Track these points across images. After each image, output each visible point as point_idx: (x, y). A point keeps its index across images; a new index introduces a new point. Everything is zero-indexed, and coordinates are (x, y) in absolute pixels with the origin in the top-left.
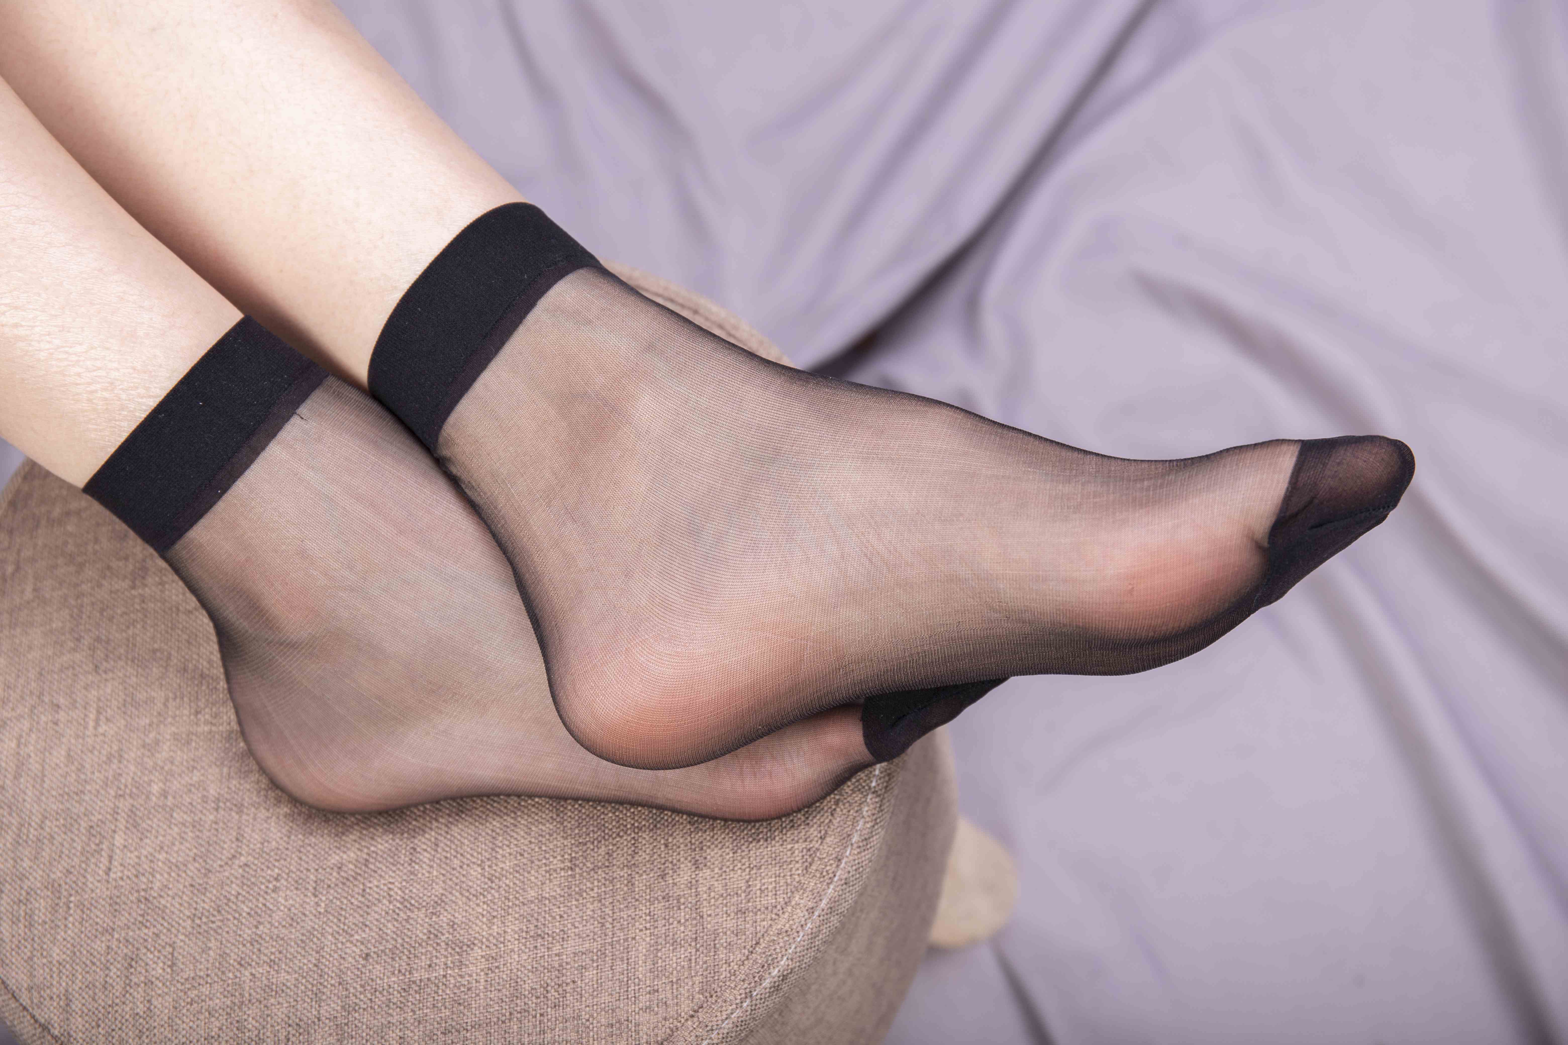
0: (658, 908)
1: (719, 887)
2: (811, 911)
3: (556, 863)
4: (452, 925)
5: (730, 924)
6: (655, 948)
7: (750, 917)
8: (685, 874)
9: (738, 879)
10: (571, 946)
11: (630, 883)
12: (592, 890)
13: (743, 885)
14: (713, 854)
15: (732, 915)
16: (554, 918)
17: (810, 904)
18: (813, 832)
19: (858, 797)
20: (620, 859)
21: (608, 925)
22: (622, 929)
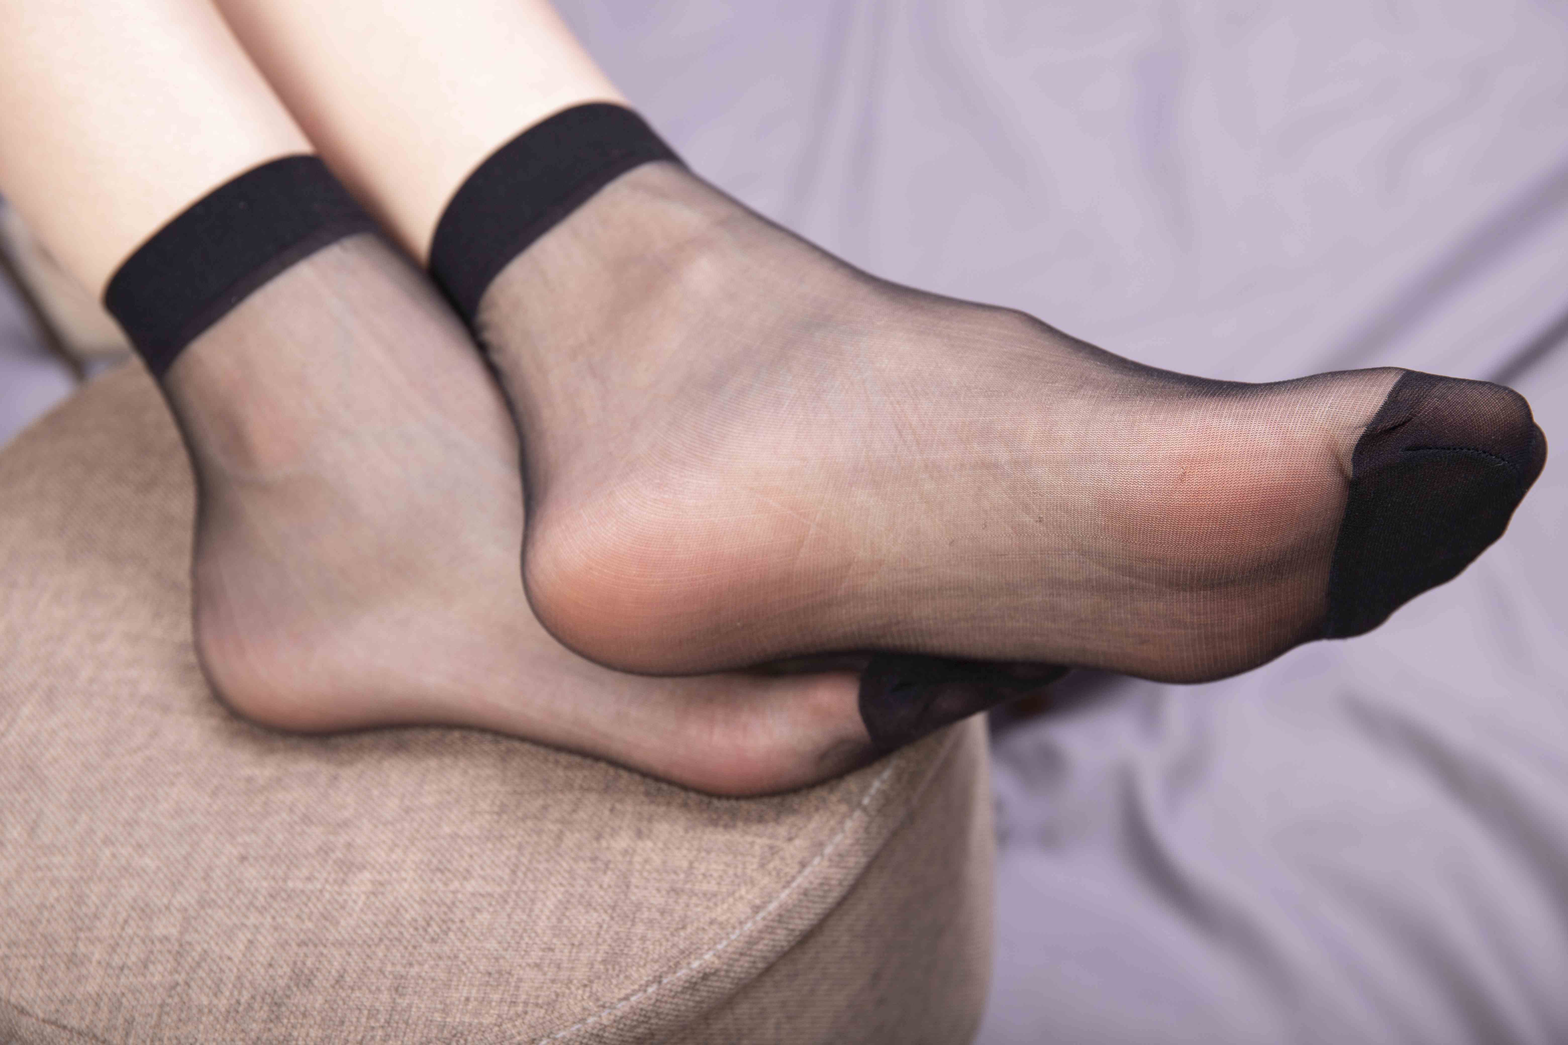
0: (582, 867)
1: (657, 860)
2: (756, 909)
3: (484, 805)
4: (349, 846)
5: (658, 900)
6: (565, 905)
7: (683, 899)
8: (623, 841)
9: (680, 858)
10: (471, 886)
11: (560, 837)
12: (514, 837)
13: (685, 864)
14: (662, 828)
15: (664, 892)
16: (462, 857)
17: (758, 902)
18: (782, 831)
19: (843, 808)
20: (555, 813)
21: (520, 874)
22: (533, 881)
